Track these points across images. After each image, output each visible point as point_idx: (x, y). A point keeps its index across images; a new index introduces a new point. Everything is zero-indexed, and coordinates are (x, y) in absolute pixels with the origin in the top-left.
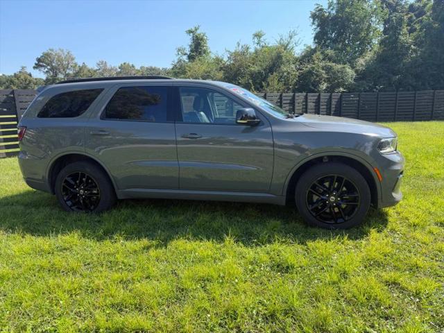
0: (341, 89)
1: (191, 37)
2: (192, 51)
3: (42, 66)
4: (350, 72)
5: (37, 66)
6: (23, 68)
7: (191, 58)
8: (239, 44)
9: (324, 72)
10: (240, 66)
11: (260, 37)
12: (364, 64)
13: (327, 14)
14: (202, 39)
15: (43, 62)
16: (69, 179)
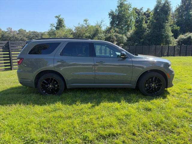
0: (122, 44)
1: (57, 19)
2: (57, 25)
4: (125, 38)
7: (57, 28)
8: (79, 24)
9: (115, 37)
10: (81, 33)
11: (87, 21)
12: (130, 34)
13: (115, 14)
14: (62, 21)
16: (45, 81)
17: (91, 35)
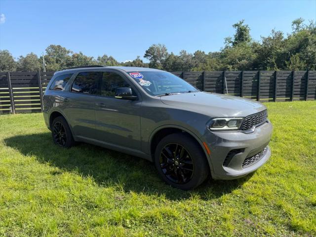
1: (236, 29)
2: (236, 39)
3: (148, 56)
5: (146, 56)
6: (138, 57)
7: (234, 44)
8: (273, 31)
10: (272, 48)
14: (245, 30)
15: (149, 53)
17: (290, 51)
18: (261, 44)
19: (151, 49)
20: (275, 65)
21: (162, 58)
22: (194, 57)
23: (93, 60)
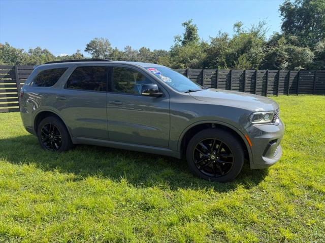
0: (300, 67)
1: (185, 28)
2: (185, 38)
3: (89, 50)
4: (309, 54)
5: (87, 50)
7: (184, 43)
8: (220, 32)
9: (286, 53)
11: (239, 27)
12: (323, 47)
13: (293, 7)
14: (193, 29)
15: (91, 47)
16: (45, 128)
17: (237, 52)
18: (209, 44)
19: (93, 42)
20: (226, 65)
21: (106, 53)
22: (140, 54)
23: (23, 52)
